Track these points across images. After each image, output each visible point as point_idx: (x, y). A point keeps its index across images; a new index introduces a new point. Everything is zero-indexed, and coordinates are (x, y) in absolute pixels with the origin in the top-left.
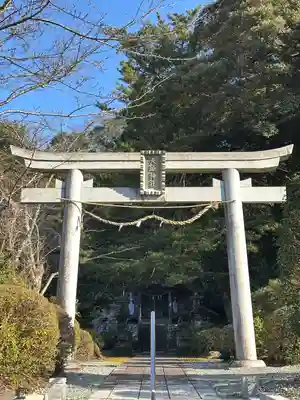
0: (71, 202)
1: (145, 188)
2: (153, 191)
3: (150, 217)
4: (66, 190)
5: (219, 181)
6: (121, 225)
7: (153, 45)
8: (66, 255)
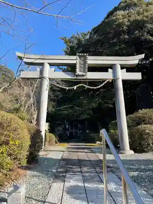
0: (44, 77)
1: (78, 72)
2: (82, 73)
3: (81, 85)
4: (41, 72)
5: (111, 70)
6: (67, 88)
7: (76, 41)
8: (41, 101)
